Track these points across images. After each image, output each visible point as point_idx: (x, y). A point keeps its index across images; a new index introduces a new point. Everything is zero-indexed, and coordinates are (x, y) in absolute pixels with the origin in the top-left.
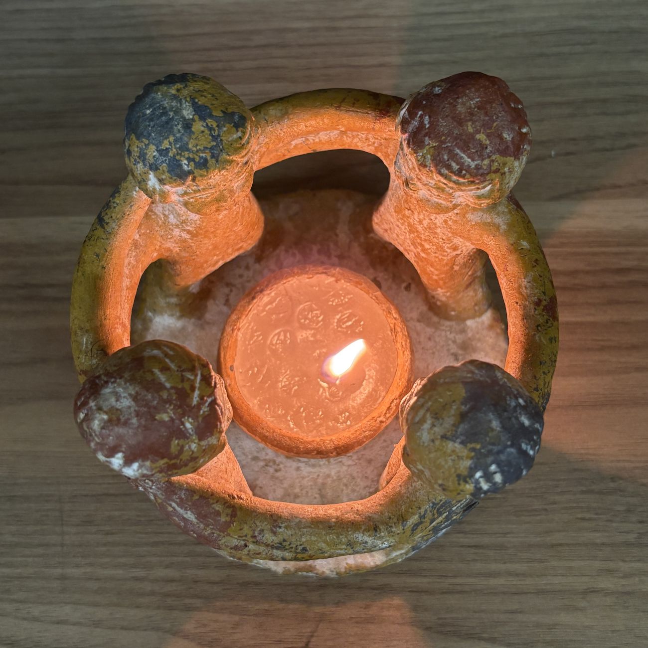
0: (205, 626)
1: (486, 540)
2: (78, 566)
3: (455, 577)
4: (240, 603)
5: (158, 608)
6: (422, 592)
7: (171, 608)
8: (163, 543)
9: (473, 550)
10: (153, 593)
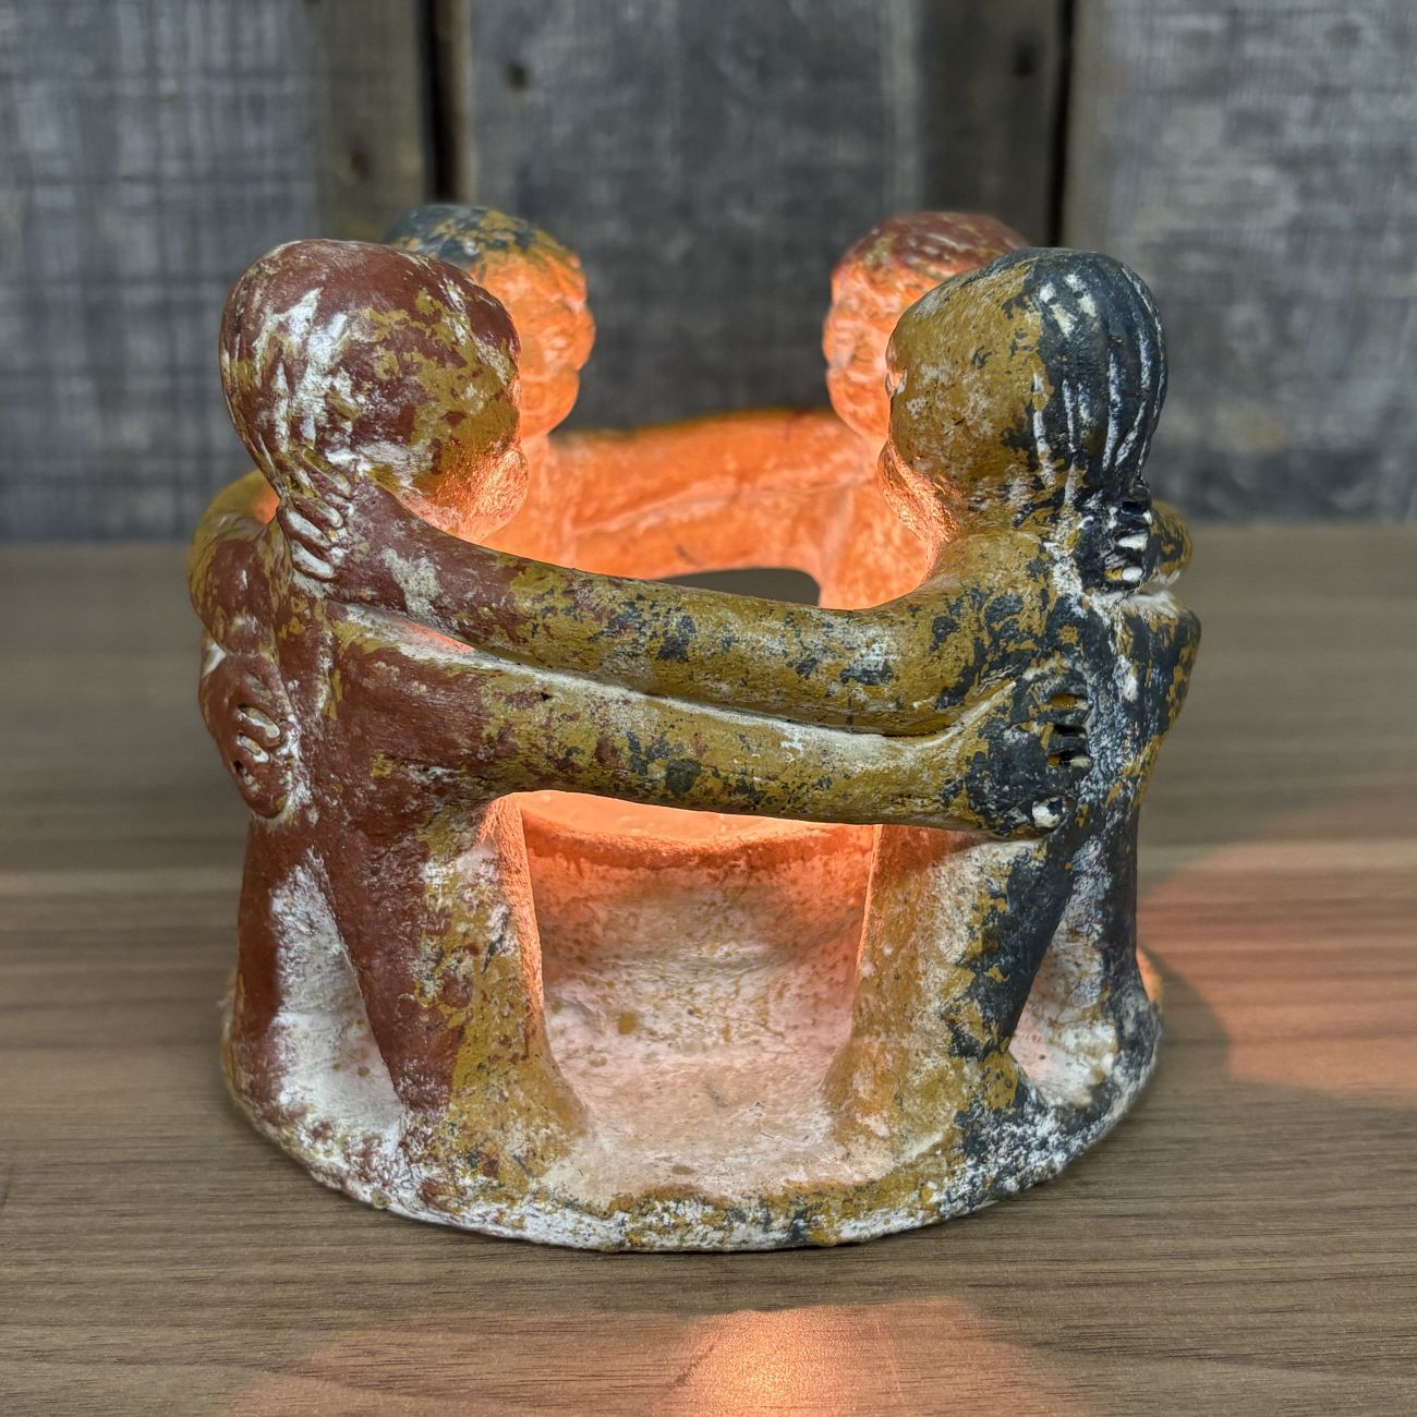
0: (372, 1353)
1: (1164, 1206)
2: (22, 1263)
3: (1095, 1261)
4: (481, 1313)
5: (240, 1325)
6: (1009, 1285)
7: (276, 1326)
8: (274, 1227)
9: (1133, 1221)
10: (230, 1302)
